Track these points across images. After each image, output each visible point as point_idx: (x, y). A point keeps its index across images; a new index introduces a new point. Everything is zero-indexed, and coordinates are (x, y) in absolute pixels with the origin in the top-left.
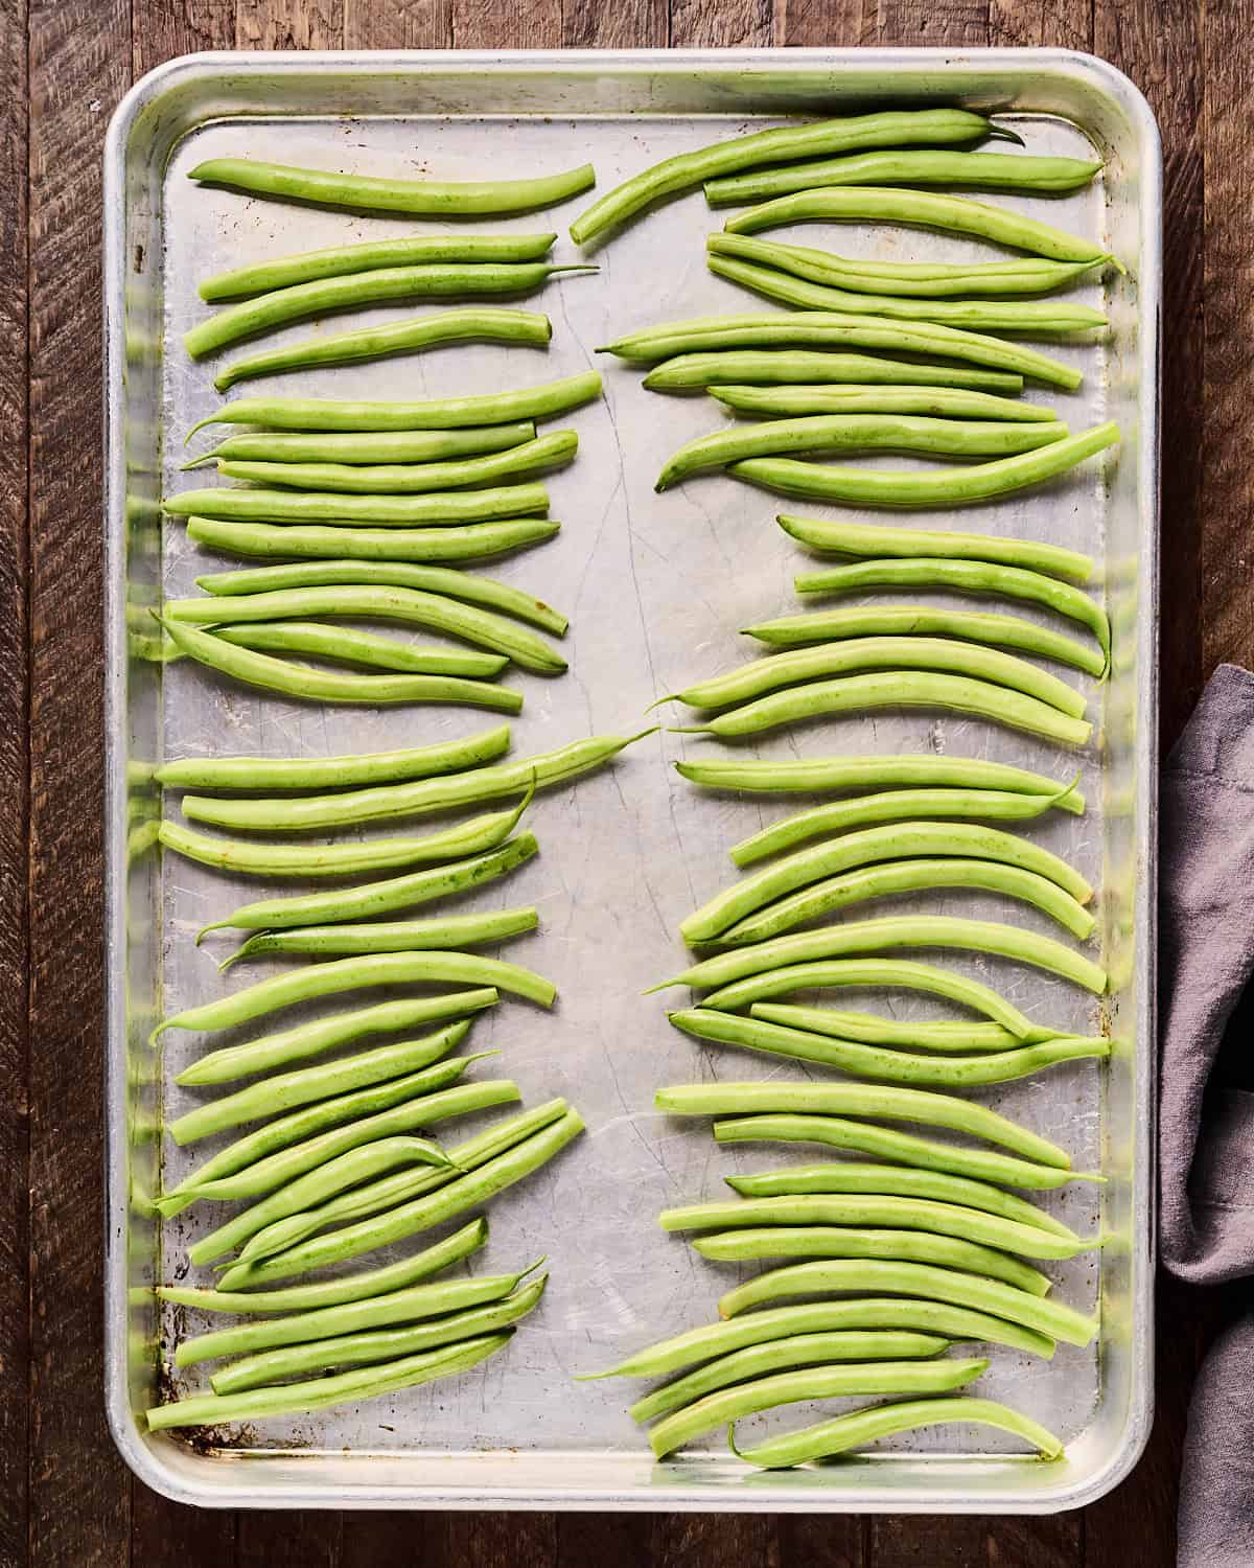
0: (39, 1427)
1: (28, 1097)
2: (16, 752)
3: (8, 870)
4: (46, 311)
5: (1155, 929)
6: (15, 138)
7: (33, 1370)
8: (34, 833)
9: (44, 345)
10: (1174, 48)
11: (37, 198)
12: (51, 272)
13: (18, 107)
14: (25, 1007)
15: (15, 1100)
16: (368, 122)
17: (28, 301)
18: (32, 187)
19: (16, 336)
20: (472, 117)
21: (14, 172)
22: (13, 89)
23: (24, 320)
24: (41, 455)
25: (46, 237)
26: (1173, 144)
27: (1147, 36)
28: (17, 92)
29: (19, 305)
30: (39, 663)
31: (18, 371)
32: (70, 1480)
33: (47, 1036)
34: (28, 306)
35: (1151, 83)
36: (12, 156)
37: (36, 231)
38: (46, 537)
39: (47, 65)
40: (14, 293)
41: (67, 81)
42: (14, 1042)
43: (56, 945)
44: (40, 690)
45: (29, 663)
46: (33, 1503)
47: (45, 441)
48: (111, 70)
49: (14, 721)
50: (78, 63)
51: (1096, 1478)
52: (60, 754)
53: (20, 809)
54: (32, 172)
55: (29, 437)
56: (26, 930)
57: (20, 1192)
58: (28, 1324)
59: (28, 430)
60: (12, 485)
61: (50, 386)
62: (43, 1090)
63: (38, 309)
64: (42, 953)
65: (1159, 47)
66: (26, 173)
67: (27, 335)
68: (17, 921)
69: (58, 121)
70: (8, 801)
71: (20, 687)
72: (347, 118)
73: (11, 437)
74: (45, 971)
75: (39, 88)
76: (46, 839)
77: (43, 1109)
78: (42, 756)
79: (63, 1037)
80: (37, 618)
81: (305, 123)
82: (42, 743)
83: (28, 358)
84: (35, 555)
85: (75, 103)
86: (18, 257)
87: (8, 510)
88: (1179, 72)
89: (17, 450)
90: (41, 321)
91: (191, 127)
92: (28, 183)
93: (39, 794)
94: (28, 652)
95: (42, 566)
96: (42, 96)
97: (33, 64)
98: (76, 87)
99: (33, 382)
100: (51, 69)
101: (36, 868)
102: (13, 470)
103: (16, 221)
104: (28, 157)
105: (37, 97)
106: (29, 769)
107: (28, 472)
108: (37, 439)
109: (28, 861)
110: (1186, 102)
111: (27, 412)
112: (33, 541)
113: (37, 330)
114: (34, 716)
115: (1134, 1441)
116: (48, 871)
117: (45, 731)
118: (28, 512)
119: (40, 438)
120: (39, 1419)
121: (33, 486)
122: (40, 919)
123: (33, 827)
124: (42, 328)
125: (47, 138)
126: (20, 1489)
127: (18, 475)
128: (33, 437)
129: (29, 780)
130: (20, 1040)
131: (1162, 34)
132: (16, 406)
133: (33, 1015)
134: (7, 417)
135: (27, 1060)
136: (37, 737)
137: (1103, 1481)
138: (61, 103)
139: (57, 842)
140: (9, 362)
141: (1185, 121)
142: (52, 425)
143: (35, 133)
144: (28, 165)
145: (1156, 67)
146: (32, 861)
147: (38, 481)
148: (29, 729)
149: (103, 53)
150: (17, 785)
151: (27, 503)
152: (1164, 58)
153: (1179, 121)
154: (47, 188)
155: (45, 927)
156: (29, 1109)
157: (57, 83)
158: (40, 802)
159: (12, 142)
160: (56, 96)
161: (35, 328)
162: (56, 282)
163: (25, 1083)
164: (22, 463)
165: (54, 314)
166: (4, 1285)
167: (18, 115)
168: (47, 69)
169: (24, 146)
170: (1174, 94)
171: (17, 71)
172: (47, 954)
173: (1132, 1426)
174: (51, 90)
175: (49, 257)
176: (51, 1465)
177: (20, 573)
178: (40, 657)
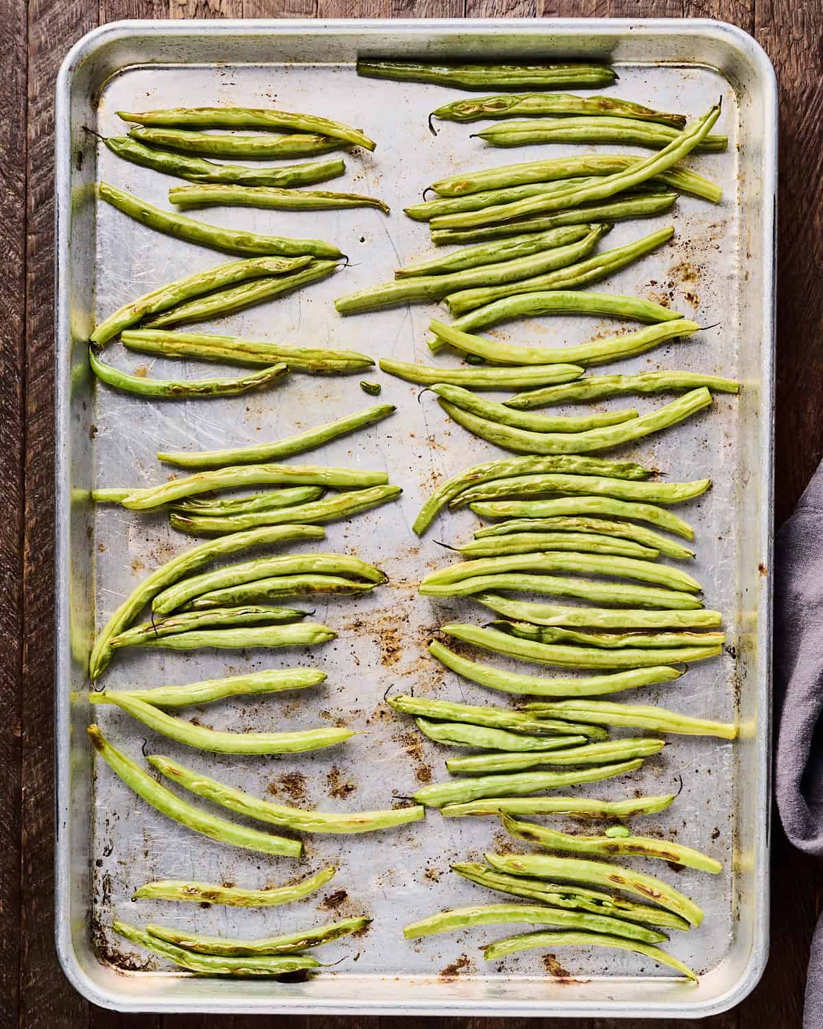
0: (27, 950)
1: (21, 725)
2: (15, 489)
3: (9, 570)
4: (38, 188)
5: (772, 621)
6: (19, 70)
7: (23, 911)
8: (27, 545)
9: (36, 212)
10: (810, 16)
11: (32, 110)
12: (42, 162)
13: (21, 49)
14: (20, 664)
15: (12, 727)
16: (236, 68)
17: (26, 182)
18: (30, 104)
19: (18, 205)
20: (307, 64)
21: (17, 93)
22: (18, 37)
23: (23, 195)
24: (34, 287)
25: (39, 138)
26: (808, 81)
27: (791, 7)
28: (20, 39)
29: (20, 185)
30: (31, 429)
31: (19, 229)
32: (48, 986)
33: (34, 683)
34: (26, 185)
35: (794, 40)
36: (16, 83)
37: (32, 134)
38: (37, 343)
39: (40, 21)
40: (17, 176)
41: (54, 32)
42: (11, 687)
43: (41, 621)
44: (32, 447)
45: (25, 429)
46: (22, 1001)
47: (37, 278)
48: (84, 25)
49: (14, 468)
50: (62, 20)
51: (730, 993)
52: (45, 491)
53: (17, 528)
54: (30, 94)
55: (26, 275)
56: (21, 610)
57: (15, 789)
58: (20, 879)
59: (25, 269)
60: (14, 307)
61: (40, 240)
62: (32, 720)
63: (33, 187)
64: (32, 626)
65: (799, 15)
66: (26, 94)
67: (25, 205)
68: (15, 604)
69: (48, 59)
70: (9, 523)
71: (18, 446)
72: (223, 65)
73: (14, 274)
74: (34, 639)
75: (35, 36)
76: (35, 549)
77: (31, 733)
78: (33, 492)
79: (46, 684)
80: (30, 398)
81: (194, 68)
82: (33, 483)
83: (26, 220)
84: (30, 356)
85: (60, 47)
86: (20, 152)
87: (11, 324)
88: (813, 32)
89: (18, 283)
90: (35, 194)
91: (116, 71)
92: (27, 100)
93: (31, 518)
94: (24, 421)
95: (34, 362)
96: (37, 42)
97: (31, 20)
98: (60, 36)
99: (29, 237)
100: (43, 24)
101: (28, 569)
102: (15, 297)
103: (18, 127)
104: (27, 83)
105: (34, 43)
106: (24, 502)
107: (25, 298)
108: (31, 276)
109: (23, 564)
110: (818, 53)
111: (25, 258)
112: (28, 346)
113: (32, 201)
114: (28, 465)
115: (756, 969)
116: (36, 571)
117: (35, 475)
118: (25, 325)
119: (33, 275)
120: (27, 944)
121: (29, 308)
122: (31, 603)
123: (26, 541)
124: (36, 199)
125: (40, 70)
126: (13, 992)
127: (18, 301)
128: (29, 275)
129: (24, 509)
130: (17, 685)
131: (801, 6)
132: (17, 253)
133: (25, 669)
134: (11, 260)
135: (21, 700)
136: (29, 479)
137: (735, 996)
138: (49, 46)
139: (43, 550)
140: (13, 223)
141: (816, 66)
142: (42, 266)
143: (32, 67)
144: (27, 88)
145: (797, 29)
146: (26, 564)
147: (32, 304)
148: (25, 474)
149: (79, 13)
150: (16, 512)
151: (24, 320)
152: (803, 23)
153: (812, 65)
154: (40, 105)
155: (34, 609)
156: (22, 733)
157: (47, 34)
158: (32, 523)
159: (16, 73)
160: (46, 42)
161: (31, 200)
162: (46, 169)
163: (19, 715)
164: (21, 292)
165: (44, 190)
166: (4, 853)
167: (20, 55)
168: (40, 24)
169: (24, 76)
170: (809, 48)
171: (19, 24)
172: (35, 628)
173: (754, 960)
174: (43, 38)
175: (41, 152)
176: (35, 976)
177: (19, 367)
178: (32, 425)
